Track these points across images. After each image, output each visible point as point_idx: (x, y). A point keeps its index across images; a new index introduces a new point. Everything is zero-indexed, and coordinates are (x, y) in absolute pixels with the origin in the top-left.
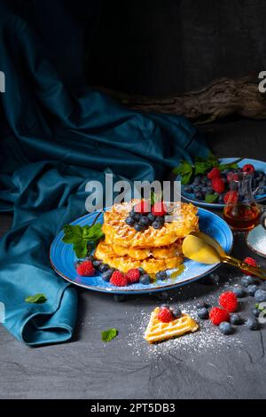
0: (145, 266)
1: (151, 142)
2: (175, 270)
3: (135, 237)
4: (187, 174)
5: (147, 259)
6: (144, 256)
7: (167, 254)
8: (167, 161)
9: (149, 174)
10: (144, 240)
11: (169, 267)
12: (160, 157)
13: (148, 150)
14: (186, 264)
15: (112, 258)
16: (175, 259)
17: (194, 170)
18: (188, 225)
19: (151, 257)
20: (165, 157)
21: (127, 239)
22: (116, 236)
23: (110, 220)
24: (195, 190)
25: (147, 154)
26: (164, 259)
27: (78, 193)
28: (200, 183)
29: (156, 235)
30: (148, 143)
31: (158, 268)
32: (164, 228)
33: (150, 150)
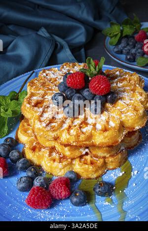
0: (78, 167)
1: (83, 5)
2: (120, 174)
3: (66, 126)
4: (116, 35)
5: (81, 157)
6: (77, 154)
7: (109, 152)
8: (97, 23)
9: (81, 34)
10: (78, 136)
11: (111, 167)
12: (91, 19)
13: (80, 12)
14: (132, 159)
15: (34, 149)
16: (120, 156)
17: (122, 32)
18: (141, 111)
19: (87, 154)
20: (95, 19)
21: (54, 129)
22: (38, 125)
23: (32, 95)
24: (124, 51)
25: (79, 17)
26: (104, 158)
27: (9, 54)
28: (128, 44)
29: (94, 125)
30: (80, 6)
31: (96, 171)
32: (105, 113)
33: (82, 12)
